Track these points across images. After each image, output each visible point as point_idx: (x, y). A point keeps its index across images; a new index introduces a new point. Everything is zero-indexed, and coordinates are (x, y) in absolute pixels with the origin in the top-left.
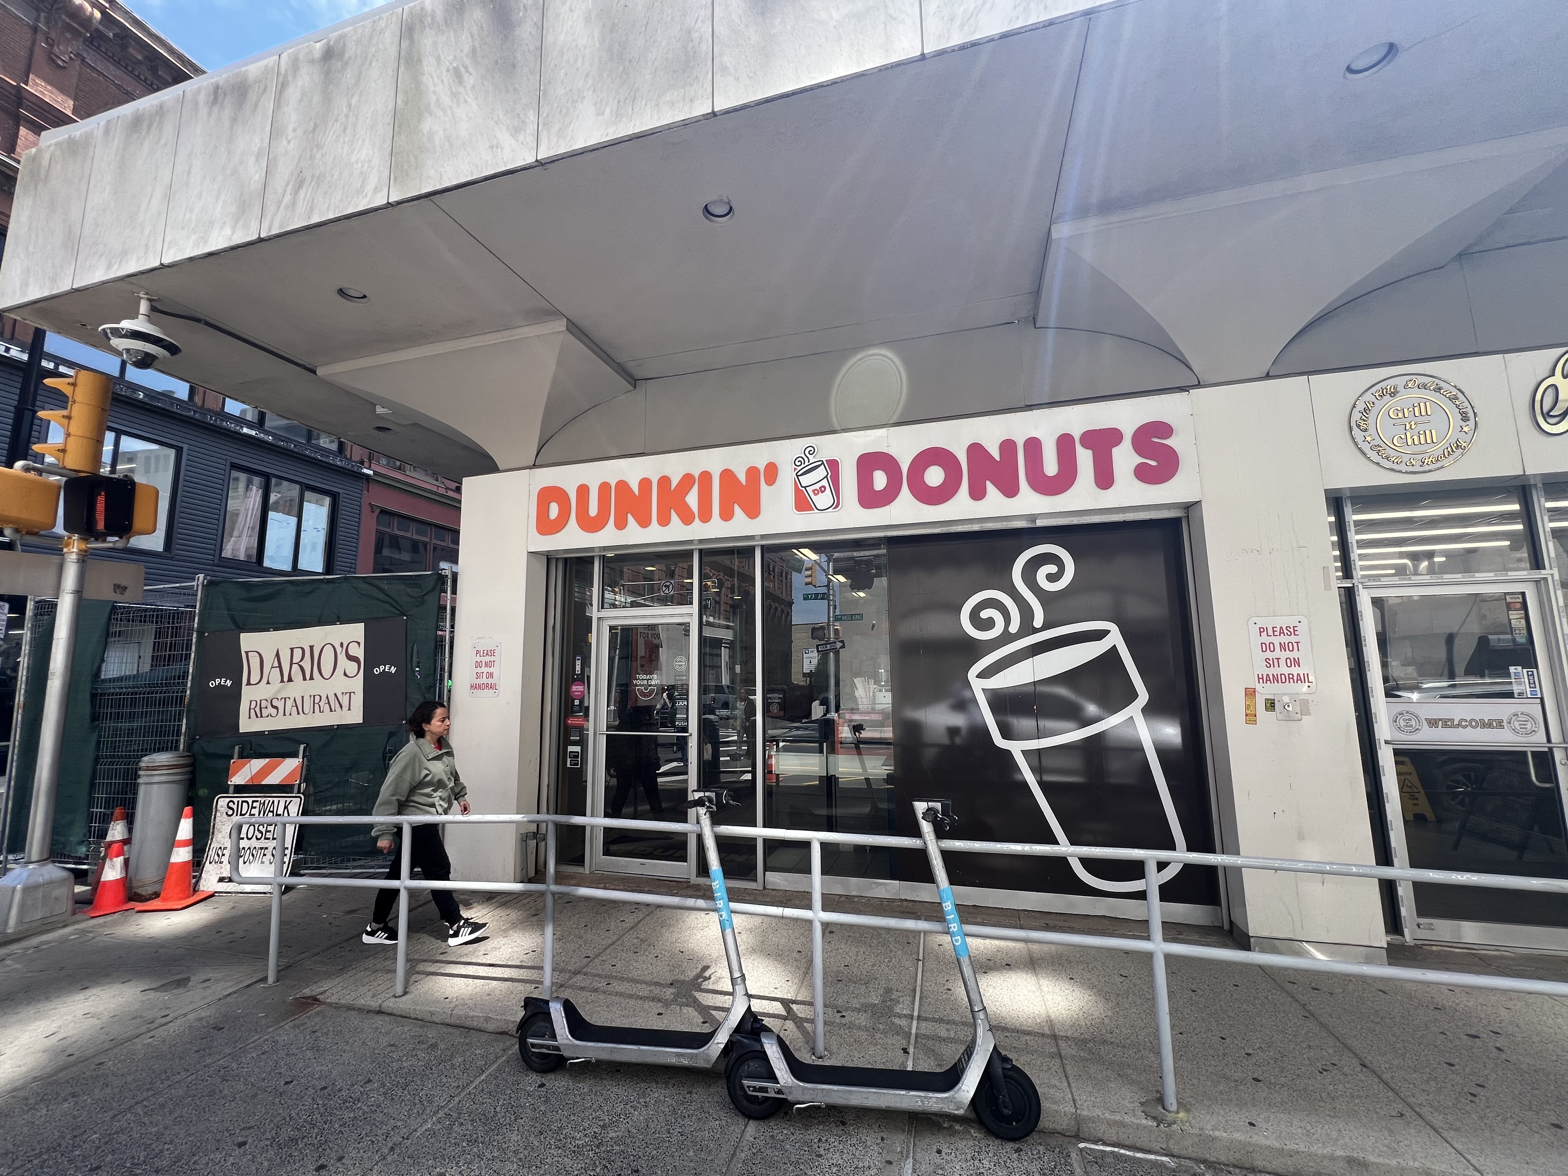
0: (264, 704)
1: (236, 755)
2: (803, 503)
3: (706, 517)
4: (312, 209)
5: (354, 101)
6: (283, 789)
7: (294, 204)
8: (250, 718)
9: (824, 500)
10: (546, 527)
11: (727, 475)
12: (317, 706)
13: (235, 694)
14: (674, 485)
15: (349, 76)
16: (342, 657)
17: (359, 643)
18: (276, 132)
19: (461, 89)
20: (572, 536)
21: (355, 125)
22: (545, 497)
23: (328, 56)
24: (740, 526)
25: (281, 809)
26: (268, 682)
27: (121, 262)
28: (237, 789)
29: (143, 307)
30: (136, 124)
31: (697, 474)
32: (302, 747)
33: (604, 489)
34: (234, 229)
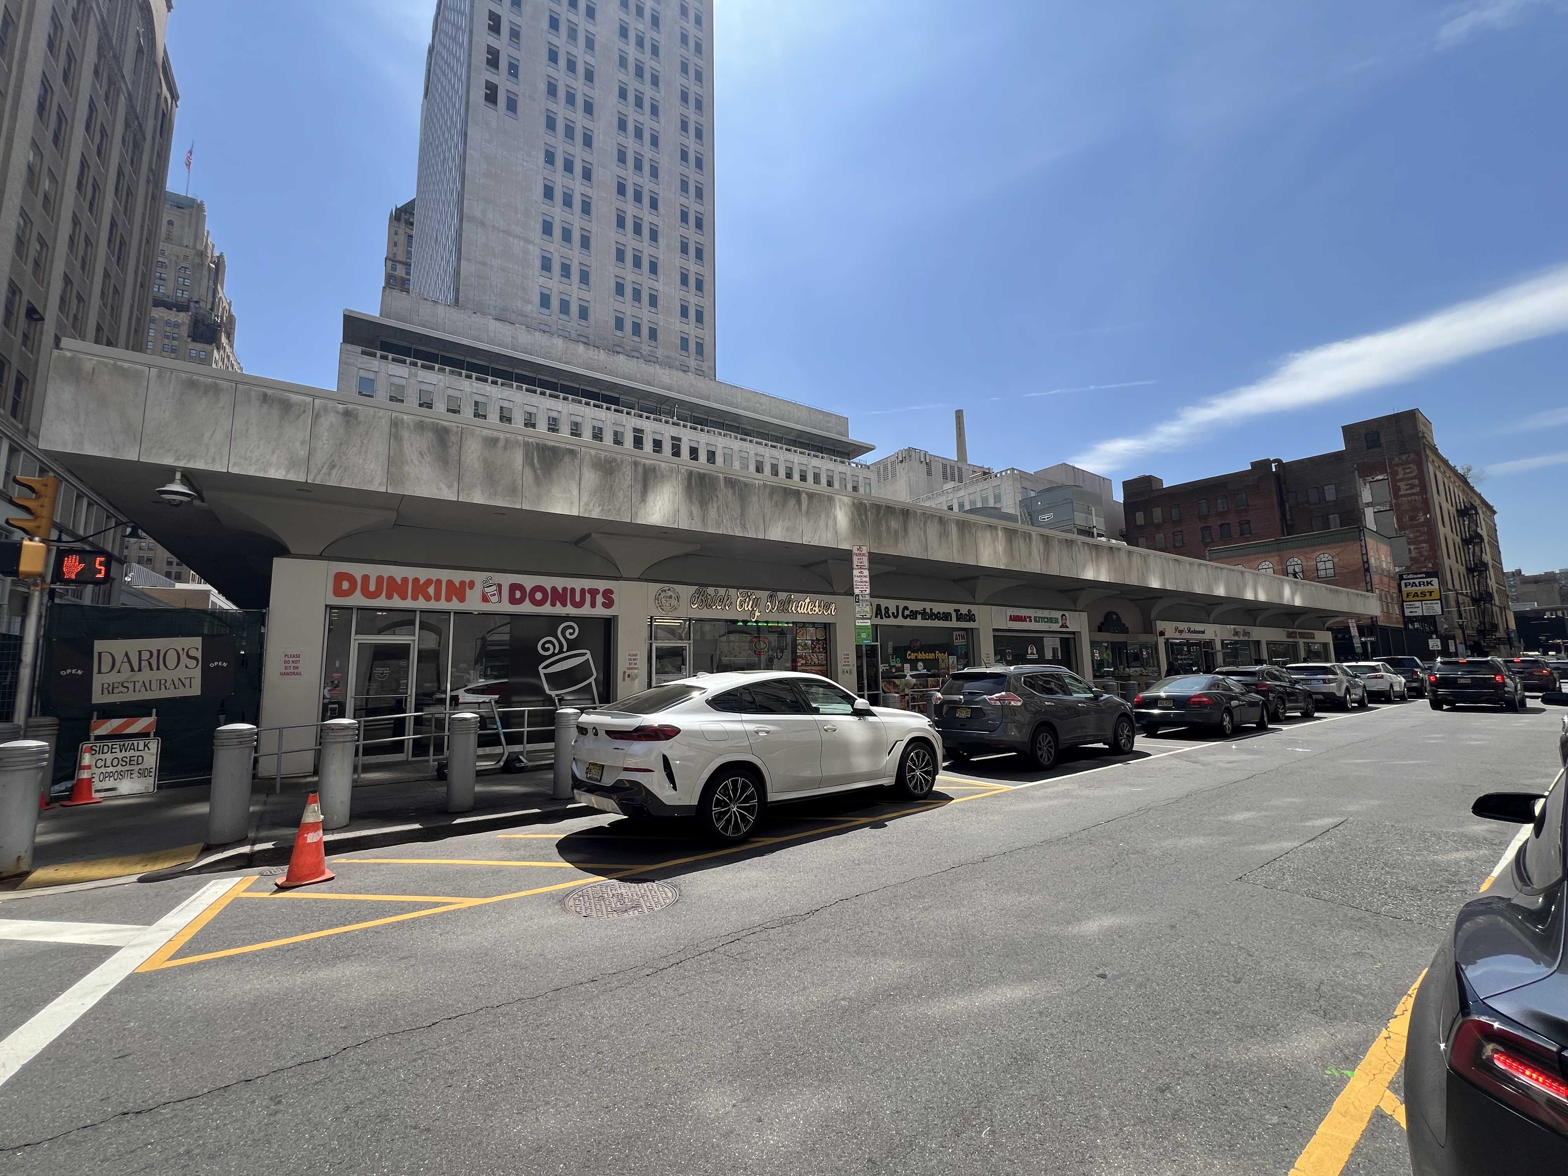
0: (115, 685)
1: (95, 718)
2: (485, 599)
3: (438, 599)
4: (341, 480)
6: (142, 735)
7: (329, 474)
8: (102, 694)
9: (495, 599)
10: (339, 593)
11: (450, 582)
12: (163, 686)
13: (87, 679)
14: (421, 582)
15: (361, 428)
17: (197, 649)
18: (313, 436)
19: (423, 460)
20: (357, 600)
21: (366, 452)
22: (340, 577)
23: (347, 413)
24: (455, 605)
25: (141, 747)
26: (119, 672)
27: (189, 460)
28: (99, 738)
29: (178, 476)
30: (192, 384)
31: (434, 580)
32: (154, 710)
33: (380, 579)
34: (287, 472)
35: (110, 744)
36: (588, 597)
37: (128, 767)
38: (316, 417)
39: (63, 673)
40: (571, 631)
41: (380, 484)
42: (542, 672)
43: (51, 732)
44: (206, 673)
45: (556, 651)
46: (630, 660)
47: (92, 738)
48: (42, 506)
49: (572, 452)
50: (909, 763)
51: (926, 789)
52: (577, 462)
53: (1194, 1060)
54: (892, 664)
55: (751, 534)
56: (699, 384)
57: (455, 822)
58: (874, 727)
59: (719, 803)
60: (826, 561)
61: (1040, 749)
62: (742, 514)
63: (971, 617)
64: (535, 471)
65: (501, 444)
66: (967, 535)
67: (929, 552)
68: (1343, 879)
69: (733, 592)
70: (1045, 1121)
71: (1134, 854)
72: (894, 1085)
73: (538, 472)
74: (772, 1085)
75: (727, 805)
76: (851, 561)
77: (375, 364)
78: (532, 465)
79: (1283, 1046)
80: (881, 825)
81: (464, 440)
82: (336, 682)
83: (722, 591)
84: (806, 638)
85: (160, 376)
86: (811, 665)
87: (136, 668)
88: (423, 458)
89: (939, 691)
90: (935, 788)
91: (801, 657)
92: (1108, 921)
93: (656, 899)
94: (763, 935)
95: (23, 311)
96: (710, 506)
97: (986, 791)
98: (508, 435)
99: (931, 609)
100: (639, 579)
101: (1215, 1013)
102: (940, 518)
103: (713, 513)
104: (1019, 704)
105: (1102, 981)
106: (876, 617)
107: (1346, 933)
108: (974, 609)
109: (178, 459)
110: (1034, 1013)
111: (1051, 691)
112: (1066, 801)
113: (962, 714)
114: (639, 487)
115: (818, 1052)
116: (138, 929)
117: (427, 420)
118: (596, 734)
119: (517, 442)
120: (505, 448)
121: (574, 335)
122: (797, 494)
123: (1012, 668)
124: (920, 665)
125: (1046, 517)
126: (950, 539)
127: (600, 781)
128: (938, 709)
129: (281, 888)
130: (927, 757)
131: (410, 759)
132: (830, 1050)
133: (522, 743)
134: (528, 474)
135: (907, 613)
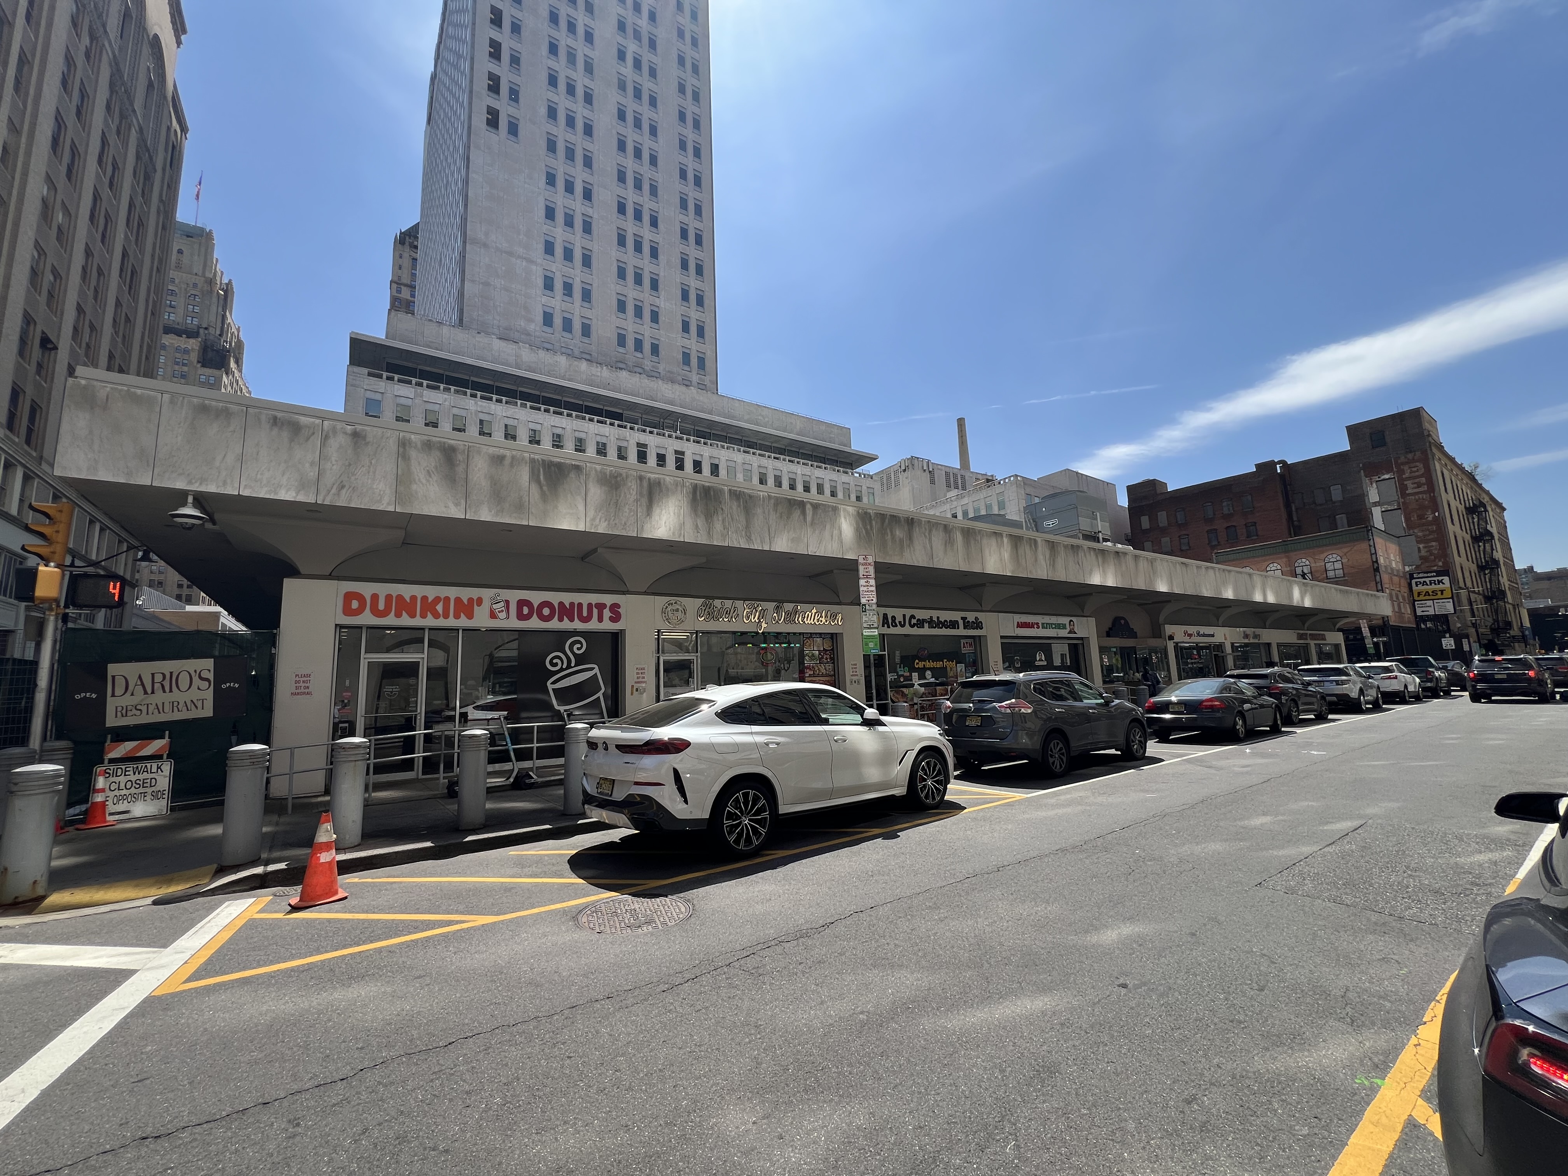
0: (129, 708)
1: (109, 741)
2: (493, 615)
3: (446, 616)
4: (350, 501)
5: (373, 462)
6: (154, 757)
7: (338, 495)
8: (116, 717)
9: (503, 615)
10: (349, 612)
11: (458, 599)
12: (175, 708)
13: (100, 702)
14: (429, 600)
15: (369, 449)
17: (210, 670)
18: (323, 458)
19: (430, 479)
20: (367, 618)
21: (374, 472)
22: (349, 597)
23: (356, 435)
24: (463, 622)
25: (154, 770)
26: (132, 694)
27: (201, 484)
28: (112, 761)
29: (190, 499)
30: (203, 409)
31: (442, 597)
32: (167, 732)
33: (389, 597)
34: (297, 494)
35: (123, 767)
36: (595, 611)
37: (141, 790)
38: (325, 438)
39: (78, 697)
40: (579, 646)
41: (388, 504)
42: (550, 687)
43: (65, 756)
44: (218, 694)
45: (564, 667)
46: (638, 673)
47: (106, 761)
48: (57, 532)
49: (577, 468)
50: (921, 773)
51: (938, 799)
52: (583, 477)
53: (1220, 1071)
54: (901, 673)
55: (757, 546)
56: (701, 398)
57: (467, 839)
58: (883, 735)
59: (731, 816)
60: (832, 571)
61: (1052, 756)
62: (748, 527)
63: (978, 625)
64: (541, 488)
65: (507, 462)
66: (972, 542)
67: (935, 560)
68: (1364, 883)
69: (739, 603)
70: (1071, 1135)
71: (1151, 860)
72: (915, 1100)
73: (545, 488)
74: (792, 1102)
75: (739, 818)
76: (857, 570)
77: (381, 385)
78: (538, 482)
79: (1311, 1056)
80: (893, 836)
81: (471, 458)
82: (346, 701)
83: (728, 603)
84: (814, 649)
85: (172, 402)
86: (818, 676)
87: (149, 691)
88: (430, 476)
89: (948, 699)
90: (946, 798)
91: (808, 668)
92: (1127, 930)
93: (669, 914)
94: (779, 949)
95: (37, 341)
96: (715, 518)
97: (999, 800)
98: (514, 453)
99: (938, 618)
100: (646, 593)
101: (1240, 1022)
102: (945, 526)
103: (718, 526)
104: (1029, 711)
105: (1123, 991)
106: (883, 626)
107: (1371, 937)
108: (981, 616)
109: (190, 482)
110: (1056, 1024)
111: (1061, 698)
112: (1080, 808)
113: (972, 722)
114: (644, 501)
115: (837, 1067)
116: (154, 952)
117: (434, 439)
118: (606, 749)
119: (523, 459)
120: (512, 465)
121: (577, 352)
122: (802, 505)
123: (1021, 675)
124: (928, 674)
125: (1050, 523)
126: (955, 547)
127: (611, 795)
128: (948, 717)
129: (295, 909)
130: (938, 766)
131: (421, 776)
132: (850, 1065)
133: (532, 759)
134: (535, 490)
135: (914, 621)
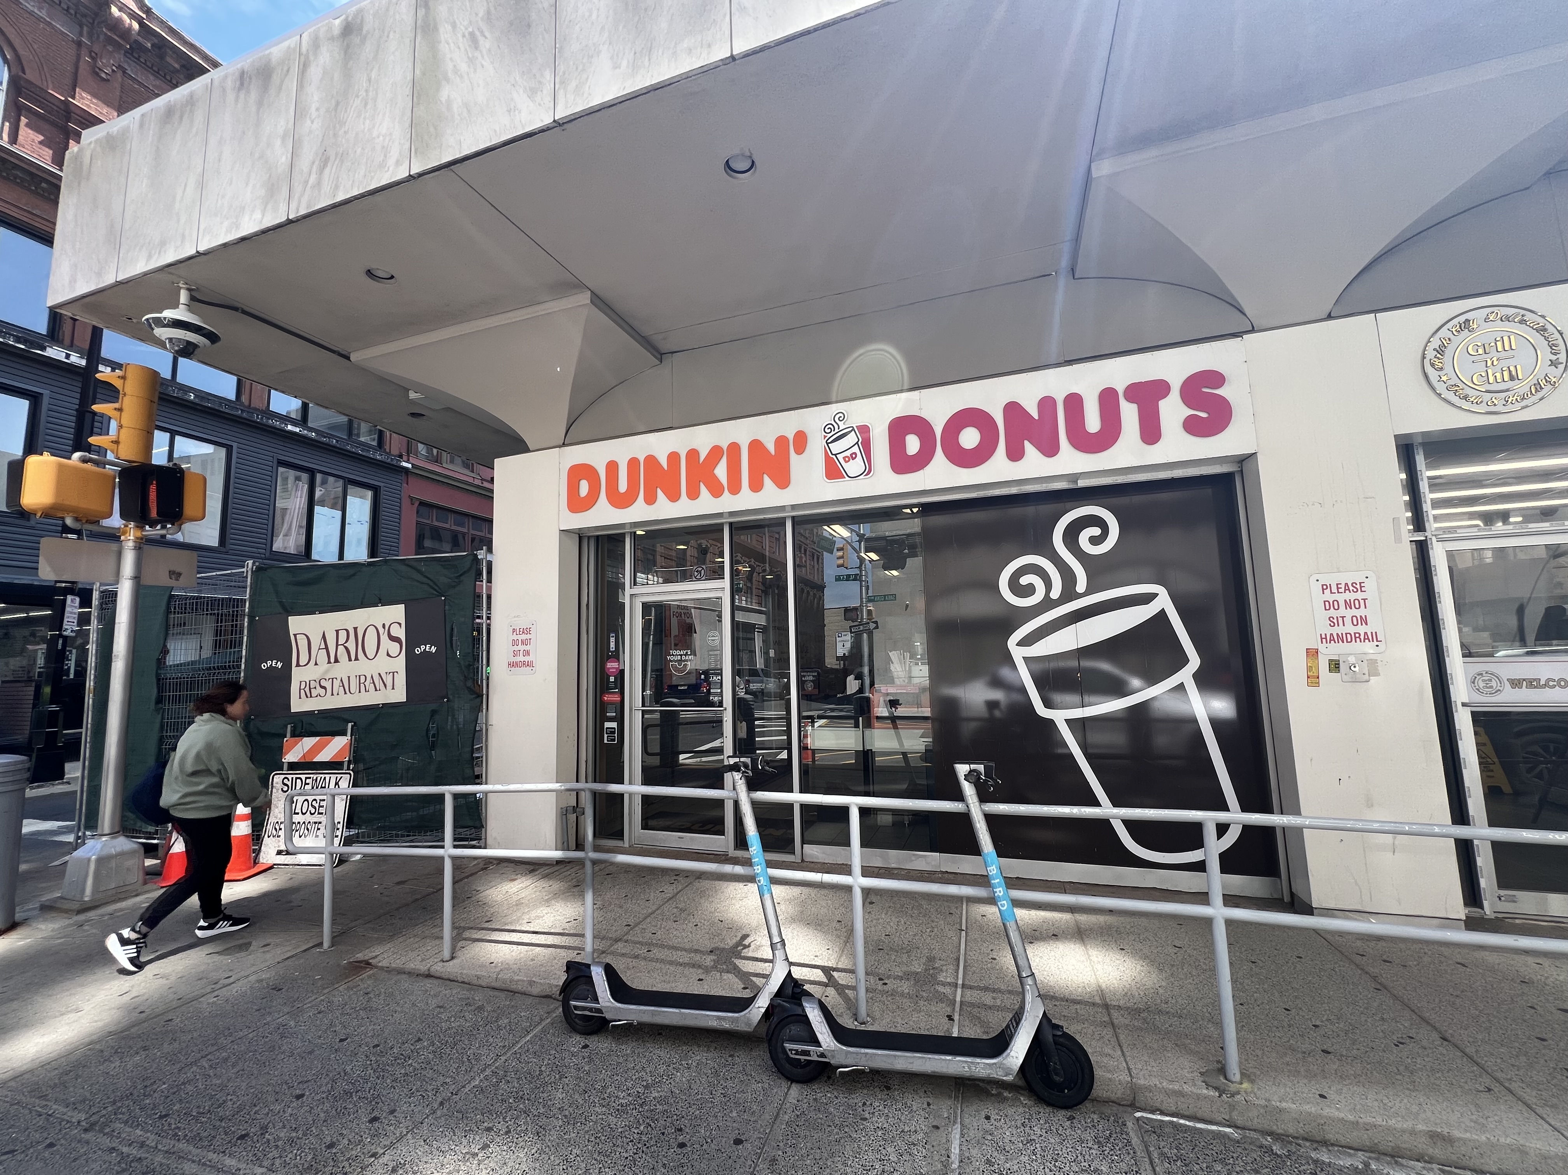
0: (313, 684)
1: (288, 735)
2: (833, 471)
3: (735, 489)
4: (337, 187)
5: (373, 75)
6: (333, 766)
7: (319, 184)
8: (300, 698)
9: (855, 467)
10: (577, 504)
11: (756, 446)
12: (362, 686)
13: (286, 675)
14: (702, 458)
15: (368, 49)
16: (384, 638)
17: (400, 624)
18: (300, 113)
19: (477, 54)
20: (609, 513)
22: (575, 475)
23: (347, 30)
24: (774, 497)
25: (332, 786)
26: (316, 664)
27: (160, 252)
30: (169, 115)
31: (726, 446)
32: (349, 726)
33: (633, 466)
34: (263, 212)
35: (303, 777)
36: (1129, 413)
37: (316, 818)
39: (264, 666)
40: (1096, 531)
42: (1018, 653)
44: (412, 665)
45: (1055, 594)
48: (120, 410)
85: (141, 125)
88: (476, 47)
